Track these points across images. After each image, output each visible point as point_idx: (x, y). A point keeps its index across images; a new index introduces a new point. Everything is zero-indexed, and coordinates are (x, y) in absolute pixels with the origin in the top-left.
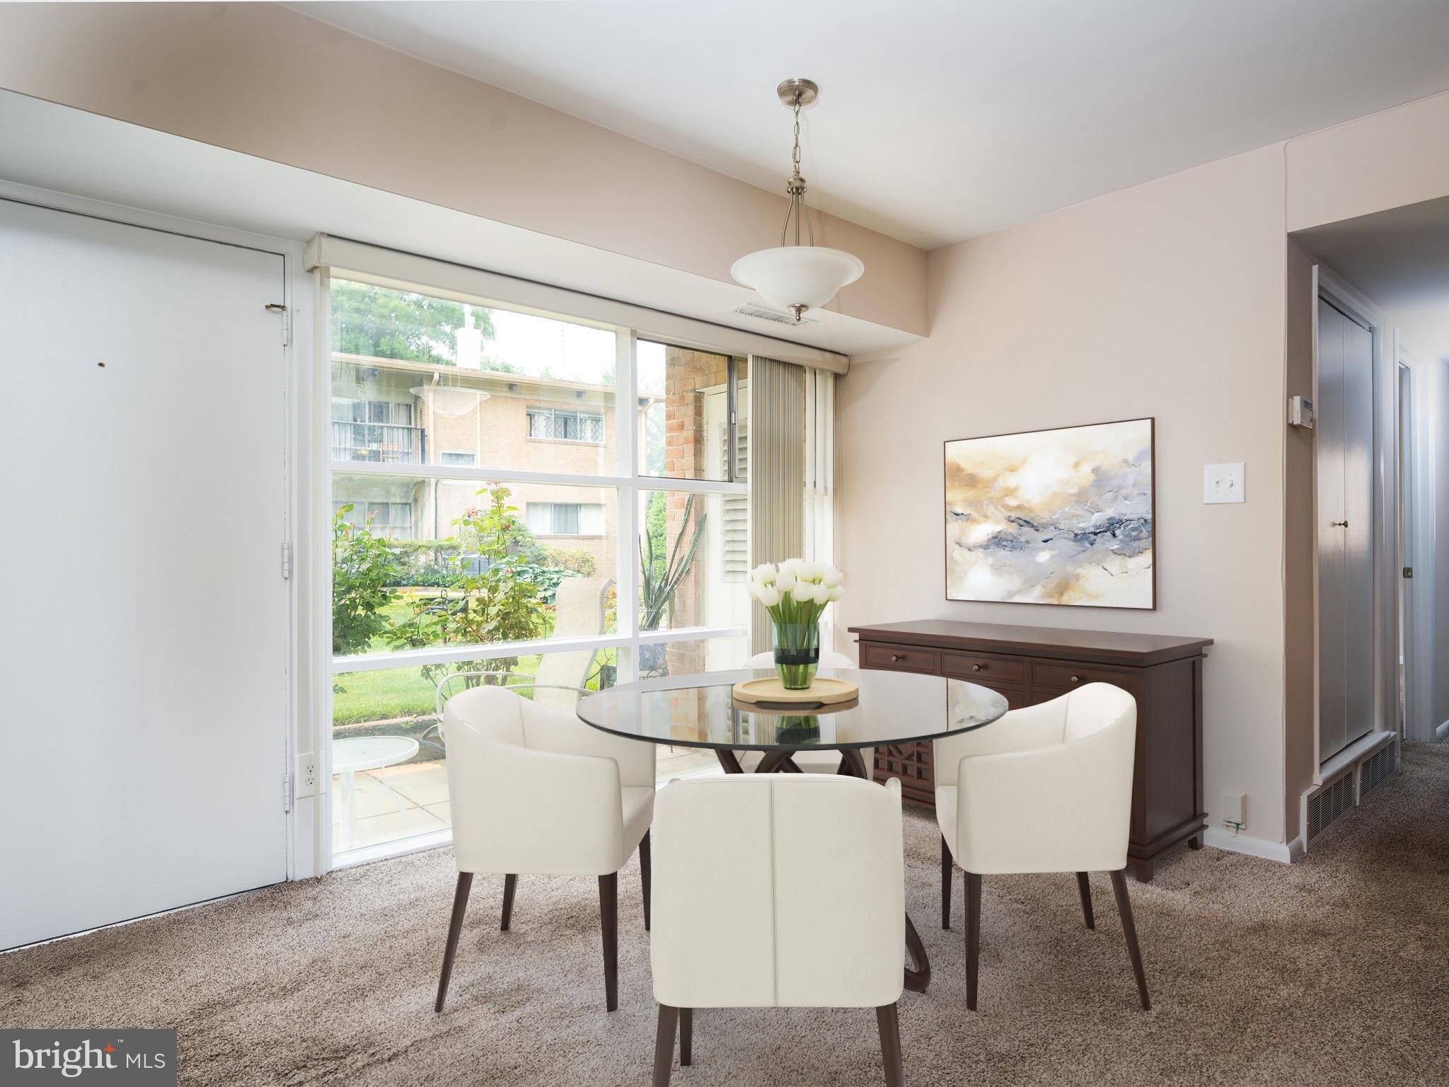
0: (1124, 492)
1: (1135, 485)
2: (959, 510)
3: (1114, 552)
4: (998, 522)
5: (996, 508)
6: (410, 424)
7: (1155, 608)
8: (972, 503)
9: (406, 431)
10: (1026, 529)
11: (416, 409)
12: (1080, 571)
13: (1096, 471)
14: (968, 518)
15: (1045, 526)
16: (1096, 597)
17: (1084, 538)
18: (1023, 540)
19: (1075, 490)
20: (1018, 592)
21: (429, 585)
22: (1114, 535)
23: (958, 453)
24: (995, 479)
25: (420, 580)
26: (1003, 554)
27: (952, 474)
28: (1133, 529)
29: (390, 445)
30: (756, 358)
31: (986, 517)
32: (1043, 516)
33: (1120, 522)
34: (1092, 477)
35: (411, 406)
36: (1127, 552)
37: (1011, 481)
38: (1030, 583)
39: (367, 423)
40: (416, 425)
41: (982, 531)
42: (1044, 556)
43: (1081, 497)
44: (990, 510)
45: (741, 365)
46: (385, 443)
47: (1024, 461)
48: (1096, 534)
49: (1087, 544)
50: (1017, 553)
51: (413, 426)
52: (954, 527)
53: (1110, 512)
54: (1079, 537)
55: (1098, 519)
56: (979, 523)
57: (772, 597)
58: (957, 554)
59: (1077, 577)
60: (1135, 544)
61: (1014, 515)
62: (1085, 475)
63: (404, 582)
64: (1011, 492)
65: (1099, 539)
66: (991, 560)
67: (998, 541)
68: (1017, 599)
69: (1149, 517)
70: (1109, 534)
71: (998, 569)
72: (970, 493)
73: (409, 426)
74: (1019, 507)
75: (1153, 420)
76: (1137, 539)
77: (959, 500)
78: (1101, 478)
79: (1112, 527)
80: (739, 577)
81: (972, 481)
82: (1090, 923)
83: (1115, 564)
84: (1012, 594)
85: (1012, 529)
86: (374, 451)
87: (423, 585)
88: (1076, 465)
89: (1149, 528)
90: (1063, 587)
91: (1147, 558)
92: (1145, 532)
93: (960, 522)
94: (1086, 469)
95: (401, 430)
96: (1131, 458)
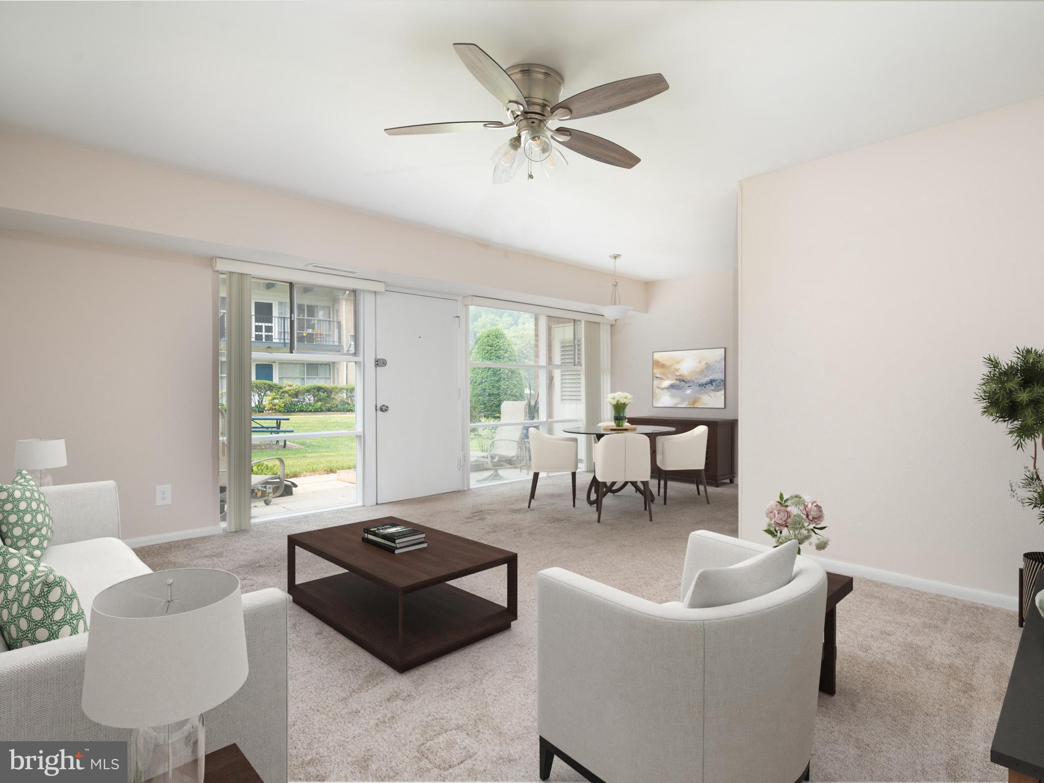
0: (716, 371)
1: (719, 369)
2: (658, 376)
3: (712, 390)
4: (672, 380)
5: (671, 375)
6: (330, 318)
7: (725, 408)
8: (662, 373)
9: (327, 322)
10: (682, 383)
11: (333, 310)
12: (700, 396)
13: (707, 364)
14: (661, 379)
15: (689, 382)
16: (705, 404)
17: (702, 386)
18: (681, 386)
19: (699, 370)
20: (679, 404)
21: (347, 411)
22: (712, 385)
23: (658, 356)
24: (671, 366)
25: (341, 408)
26: (674, 391)
27: (657, 364)
28: (718, 383)
29: (319, 330)
30: (585, 321)
31: (668, 378)
32: (689, 378)
33: (714, 380)
34: (705, 366)
35: (330, 307)
36: (717, 390)
37: (677, 366)
38: (683, 401)
39: (306, 318)
40: (334, 319)
41: (666, 383)
42: (689, 392)
43: (702, 372)
44: (670, 376)
45: (578, 323)
46: (316, 329)
47: (682, 360)
48: (706, 384)
49: (703, 388)
50: (679, 391)
51: (332, 319)
52: (656, 382)
53: (711, 377)
54: (701, 385)
55: (707, 379)
56: (665, 380)
57: (614, 402)
58: (657, 391)
59: (700, 398)
60: (719, 388)
61: (678, 378)
62: (703, 365)
63: (333, 409)
64: (677, 370)
65: (707, 386)
66: (669, 393)
67: (672, 387)
68: (679, 406)
69: (723, 379)
70: (710, 384)
71: (672, 396)
72: (662, 370)
73: (329, 319)
74: (680, 375)
75: (725, 348)
76: (720, 386)
77: (658, 371)
78: (708, 366)
79: (711, 382)
80: (579, 402)
81: (663, 366)
82: (699, 494)
83: (712, 394)
84: (677, 404)
85: (678, 382)
86: (310, 334)
87: (344, 411)
88: (700, 362)
89: (724, 382)
90: (695, 402)
91: (723, 392)
92: (722, 384)
93: (658, 380)
94: (703, 363)
95: (325, 322)
96: (718, 360)
